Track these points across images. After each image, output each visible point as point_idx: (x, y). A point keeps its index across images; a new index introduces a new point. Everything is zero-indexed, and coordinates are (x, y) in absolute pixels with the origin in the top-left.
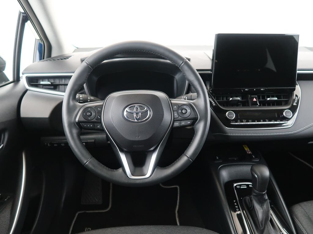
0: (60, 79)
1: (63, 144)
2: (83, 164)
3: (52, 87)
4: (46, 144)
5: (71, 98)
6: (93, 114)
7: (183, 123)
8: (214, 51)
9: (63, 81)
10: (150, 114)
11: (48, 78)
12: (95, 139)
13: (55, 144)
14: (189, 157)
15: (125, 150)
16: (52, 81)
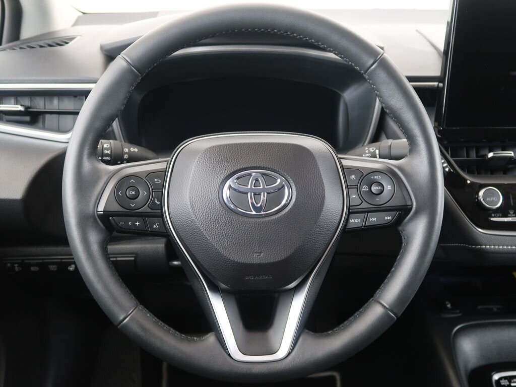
0: (47, 98)
1: (54, 266)
2: (116, 323)
3: (27, 118)
4: (9, 265)
5: (86, 152)
6: (143, 193)
7: (373, 219)
8: (449, 25)
9: (56, 101)
10: (289, 195)
11: (17, 95)
12: (136, 254)
13: (34, 265)
14: (387, 306)
15: (223, 286)
16: (27, 102)
